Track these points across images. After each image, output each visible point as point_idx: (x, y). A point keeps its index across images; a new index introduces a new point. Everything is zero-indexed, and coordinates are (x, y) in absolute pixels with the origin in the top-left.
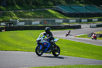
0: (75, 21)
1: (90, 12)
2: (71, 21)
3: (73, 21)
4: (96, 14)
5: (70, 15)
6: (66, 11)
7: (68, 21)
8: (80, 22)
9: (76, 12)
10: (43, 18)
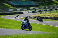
0: (20, 9)
1: (28, 4)
2: (17, 10)
3: (19, 10)
4: (32, 5)
5: (17, 7)
6: (15, 4)
7: (16, 10)
8: (23, 10)
9: (20, 5)
10: (2, 8)
